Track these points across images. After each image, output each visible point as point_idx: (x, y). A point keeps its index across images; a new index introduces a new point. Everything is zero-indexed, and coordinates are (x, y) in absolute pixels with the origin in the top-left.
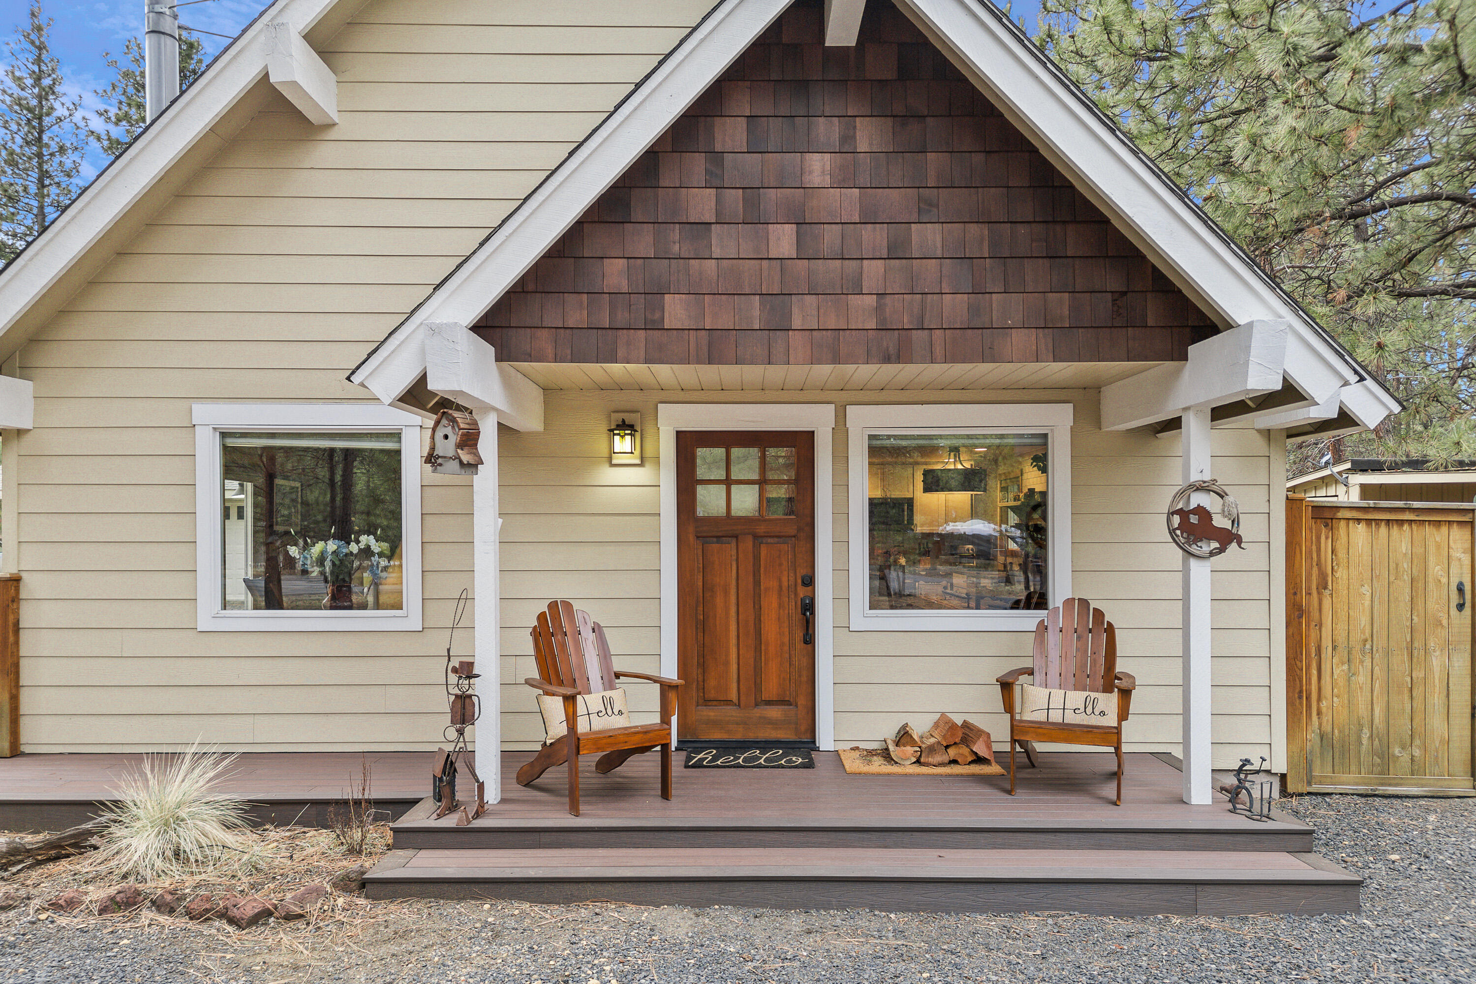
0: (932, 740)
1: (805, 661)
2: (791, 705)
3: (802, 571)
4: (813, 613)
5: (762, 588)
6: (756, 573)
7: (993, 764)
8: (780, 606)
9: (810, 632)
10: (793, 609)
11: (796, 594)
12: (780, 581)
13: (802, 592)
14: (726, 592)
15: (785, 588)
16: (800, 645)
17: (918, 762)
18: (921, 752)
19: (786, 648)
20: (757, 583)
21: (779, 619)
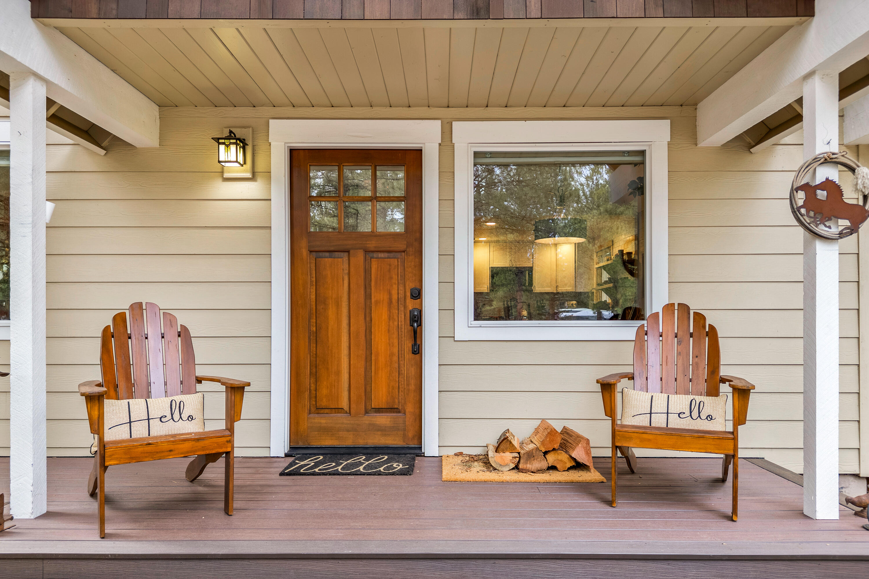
0: (531, 446)
1: (413, 371)
2: (399, 412)
3: (411, 285)
4: (420, 325)
5: (373, 300)
6: (367, 286)
7: (592, 469)
8: (390, 318)
9: (418, 342)
10: (403, 320)
11: (405, 307)
12: (390, 294)
13: (411, 304)
14: (338, 305)
15: (394, 300)
16: (408, 355)
17: (516, 467)
18: (520, 458)
19: (395, 358)
20: (368, 296)
21: (389, 331)
